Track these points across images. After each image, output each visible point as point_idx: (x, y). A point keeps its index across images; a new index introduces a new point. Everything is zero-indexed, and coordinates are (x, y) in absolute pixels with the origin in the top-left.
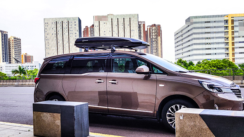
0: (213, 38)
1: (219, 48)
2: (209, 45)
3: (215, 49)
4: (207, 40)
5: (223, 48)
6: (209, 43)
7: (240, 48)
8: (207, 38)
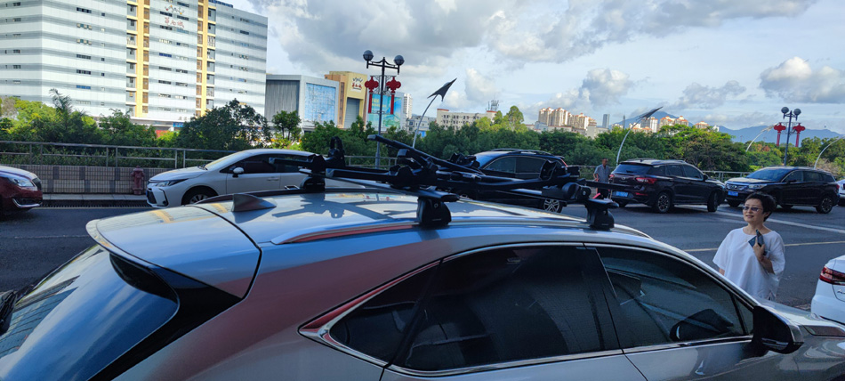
0: (98, 29)
1: (112, 61)
2: (87, 47)
3: (103, 59)
4: (81, 30)
5: (121, 62)
6: (88, 42)
7: (161, 68)
8: (82, 26)
